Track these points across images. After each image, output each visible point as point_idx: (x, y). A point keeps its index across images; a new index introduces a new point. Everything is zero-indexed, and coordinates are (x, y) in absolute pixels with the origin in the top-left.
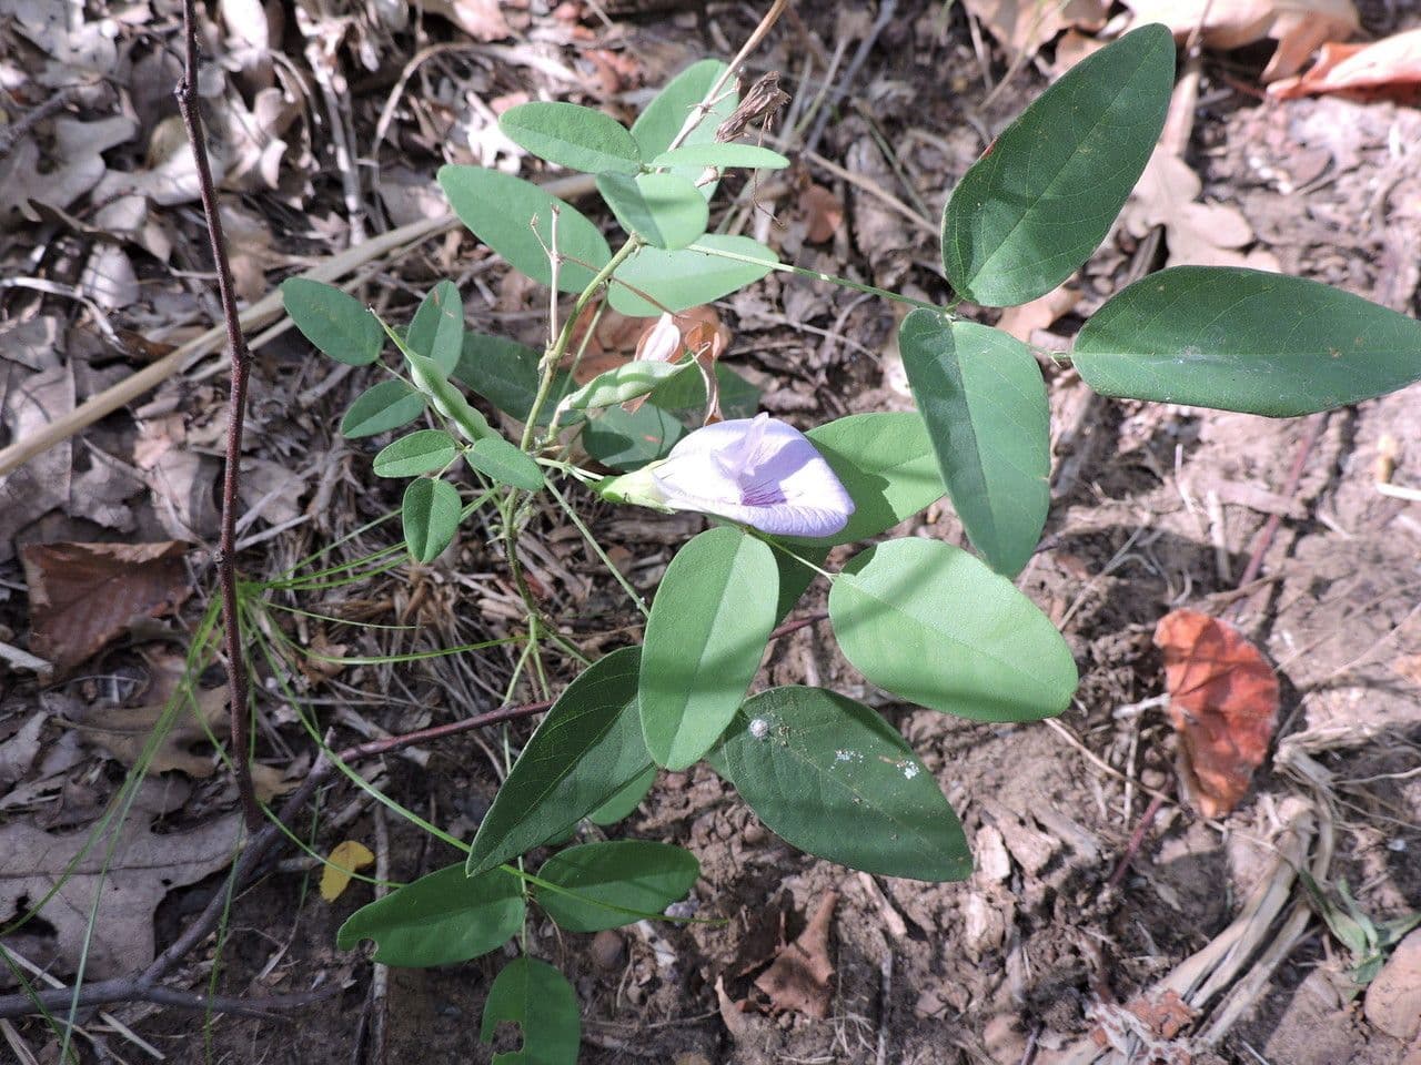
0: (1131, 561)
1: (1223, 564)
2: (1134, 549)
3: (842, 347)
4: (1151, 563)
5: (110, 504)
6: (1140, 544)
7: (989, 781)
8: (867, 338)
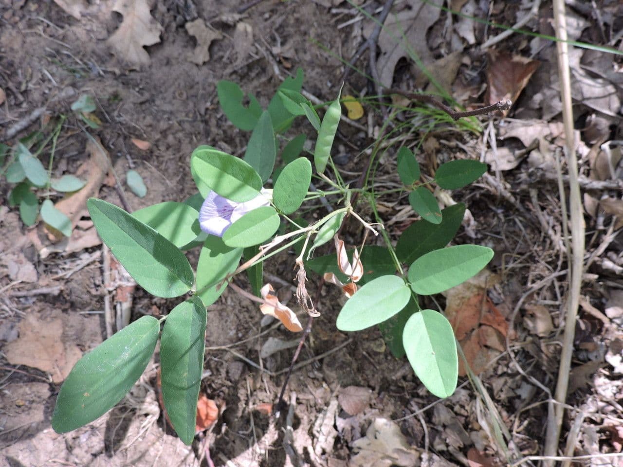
0: (248, 429)
1: (223, 458)
2: (252, 434)
3: (412, 412)
4: (243, 434)
5: (541, 102)
6: (252, 438)
7: (224, 314)
8: (407, 424)
